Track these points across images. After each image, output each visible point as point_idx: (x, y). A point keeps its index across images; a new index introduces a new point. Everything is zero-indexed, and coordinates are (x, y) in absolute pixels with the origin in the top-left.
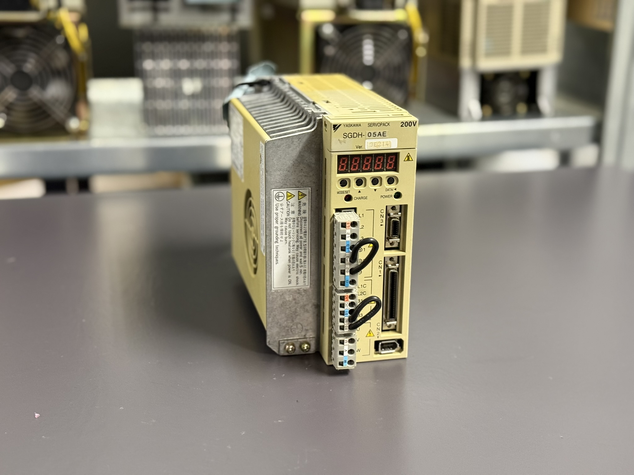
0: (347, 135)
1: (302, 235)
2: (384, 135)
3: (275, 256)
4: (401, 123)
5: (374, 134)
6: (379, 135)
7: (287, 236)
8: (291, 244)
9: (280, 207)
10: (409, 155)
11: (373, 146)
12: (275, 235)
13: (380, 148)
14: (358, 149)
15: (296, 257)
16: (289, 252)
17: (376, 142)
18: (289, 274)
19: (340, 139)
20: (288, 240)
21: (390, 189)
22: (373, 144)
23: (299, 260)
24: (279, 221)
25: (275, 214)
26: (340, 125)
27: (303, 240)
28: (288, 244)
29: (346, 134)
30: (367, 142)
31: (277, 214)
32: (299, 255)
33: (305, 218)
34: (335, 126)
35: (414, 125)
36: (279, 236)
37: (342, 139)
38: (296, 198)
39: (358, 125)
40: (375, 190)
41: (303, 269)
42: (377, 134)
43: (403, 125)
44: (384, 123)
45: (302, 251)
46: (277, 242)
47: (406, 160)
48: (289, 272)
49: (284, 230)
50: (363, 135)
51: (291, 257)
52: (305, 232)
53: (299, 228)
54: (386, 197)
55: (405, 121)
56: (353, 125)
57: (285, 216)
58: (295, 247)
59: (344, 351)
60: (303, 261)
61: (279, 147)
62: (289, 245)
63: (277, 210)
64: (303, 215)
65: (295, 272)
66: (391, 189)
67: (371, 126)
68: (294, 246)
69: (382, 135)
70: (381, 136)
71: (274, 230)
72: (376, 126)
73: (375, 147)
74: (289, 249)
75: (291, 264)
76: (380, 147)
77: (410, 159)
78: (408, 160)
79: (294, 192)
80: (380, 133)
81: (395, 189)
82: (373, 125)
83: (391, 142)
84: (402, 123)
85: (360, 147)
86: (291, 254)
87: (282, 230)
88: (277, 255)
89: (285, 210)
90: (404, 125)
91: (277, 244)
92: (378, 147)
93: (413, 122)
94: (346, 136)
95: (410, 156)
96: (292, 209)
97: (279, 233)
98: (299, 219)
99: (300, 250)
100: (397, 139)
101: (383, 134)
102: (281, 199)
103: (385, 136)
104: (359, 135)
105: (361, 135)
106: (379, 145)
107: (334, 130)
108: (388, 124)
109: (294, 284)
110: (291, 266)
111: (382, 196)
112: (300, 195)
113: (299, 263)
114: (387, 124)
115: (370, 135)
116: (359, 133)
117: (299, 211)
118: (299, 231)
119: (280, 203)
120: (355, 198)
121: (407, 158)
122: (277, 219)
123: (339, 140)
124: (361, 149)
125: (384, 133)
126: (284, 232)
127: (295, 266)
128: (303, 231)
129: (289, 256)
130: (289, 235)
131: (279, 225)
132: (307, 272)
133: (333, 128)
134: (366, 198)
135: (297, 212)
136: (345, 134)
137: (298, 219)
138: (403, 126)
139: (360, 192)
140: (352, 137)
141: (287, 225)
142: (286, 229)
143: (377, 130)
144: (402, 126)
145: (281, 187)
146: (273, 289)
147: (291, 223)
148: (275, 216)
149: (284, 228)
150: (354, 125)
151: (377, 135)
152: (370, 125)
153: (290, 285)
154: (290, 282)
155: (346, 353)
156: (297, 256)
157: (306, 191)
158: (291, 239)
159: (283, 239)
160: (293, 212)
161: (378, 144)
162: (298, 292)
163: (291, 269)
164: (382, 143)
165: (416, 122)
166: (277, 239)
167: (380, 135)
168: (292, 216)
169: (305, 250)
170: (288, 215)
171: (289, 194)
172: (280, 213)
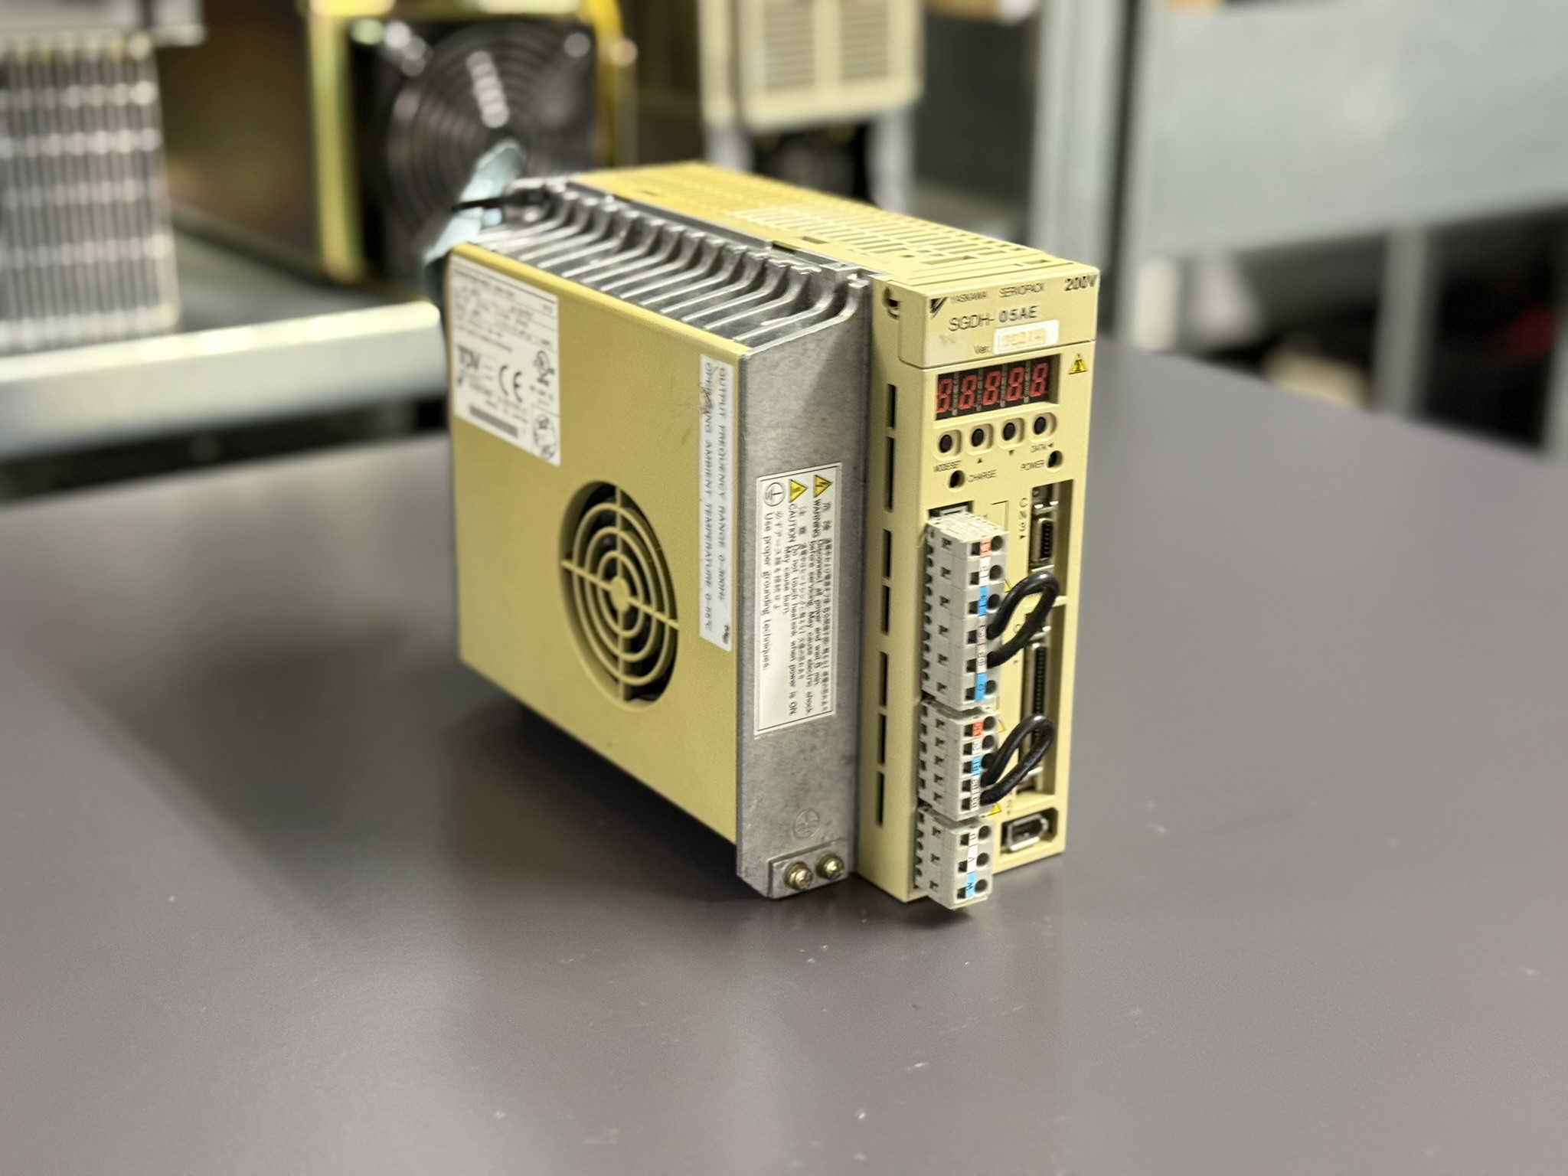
0: (958, 322)
1: (821, 586)
2: (1032, 314)
3: (762, 648)
4: (1067, 281)
5: (1011, 314)
6: (1021, 315)
7: (790, 592)
8: (798, 613)
9: (774, 522)
10: (1078, 359)
11: (1011, 343)
12: (763, 595)
13: (1025, 347)
14: (980, 355)
15: (806, 642)
16: (794, 633)
17: (1016, 332)
18: (792, 690)
19: (943, 334)
20: (791, 602)
21: (1039, 445)
22: (1011, 339)
23: (814, 651)
24: (773, 557)
25: (763, 541)
26: (945, 299)
27: (822, 598)
28: (790, 613)
29: (957, 320)
30: (999, 337)
31: (768, 539)
32: (814, 636)
33: (828, 541)
34: (934, 301)
35: (1091, 285)
36: (772, 596)
37: (948, 333)
38: (810, 492)
39: (980, 295)
40: (1011, 452)
41: (820, 670)
42: (1018, 313)
43: (1070, 287)
44: (1033, 285)
45: (821, 625)
46: (766, 612)
47: (1073, 371)
48: (793, 684)
49: (783, 578)
50: (989, 319)
51: (797, 644)
52: (828, 577)
53: (814, 569)
54: (1033, 465)
55: (1073, 276)
56: (969, 297)
57: (785, 542)
58: (806, 618)
59: (969, 860)
60: (821, 650)
61: (776, 365)
62: (794, 615)
63: (768, 529)
64: (824, 535)
65: (805, 680)
66: (1041, 446)
67: (1008, 294)
68: (803, 615)
69: (1028, 314)
70: (1026, 317)
71: (760, 583)
72: (1018, 294)
73: (1015, 347)
74: (793, 626)
75: (796, 662)
76: (1023, 345)
77: (1081, 368)
78: (1078, 371)
79: (806, 478)
80: (1024, 309)
81: (1050, 445)
82: (1012, 292)
83: (1047, 330)
84: (1069, 282)
85: (983, 350)
86: (796, 638)
87: (778, 580)
88: (766, 646)
89: (786, 527)
90: (1072, 286)
91: (766, 617)
92: (1020, 346)
93: (1089, 277)
94: (956, 324)
95: (1081, 360)
96: (801, 522)
97: (772, 588)
98: (816, 546)
99: (816, 625)
100: (1057, 322)
101: (1031, 312)
102: (777, 498)
103: (1035, 317)
104: (982, 320)
106: (1021, 339)
107: (932, 312)
108: (1042, 286)
109: (801, 712)
110: (797, 668)
111: (1024, 466)
112: (818, 486)
113: (812, 657)
114: (1038, 288)
115: (1003, 317)
116: (981, 315)
117: (816, 525)
118: (815, 576)
119: (775, 509)
120: (971, 478)
121: (1075, 367)
122: (767, 552)
123: (940, 336)
124: (985, 355)
125: (1033, 309)
126: (782, 583)
127: (805, 667)
128: (824, 575)
129: (793, 643)
130: (794, 591)
131: (771, 568)
132: (829, 676)
133: (931, 307)
134: (992, 475)
135: (810, 529)
136: (955, 322)
137: (812, 548)
138: (1071, 289)
139: (980, 461)
140: (968, 326)
141: (790, 565)
142: (787, 575)
143: (1019, 303)
144: (1067, 289)
145: (779, 470)
146: (756, 733)
147: (798, 557)
148: (764, 545)
149: (781, 573)
150: (972, 297)
151: (1018, 316)
152: (1006, 292)
153: (794, 717)
154: (793, 710)
155: (972, 866)
156: (810, 639)
157: (831, 474)
158: (798, 599)
159: (781, 602)
160: (803, 530)
161: (1018, 339)
162: (811, 729)
163: (797, 676)
164: (1028, 335)
165: (1095, 276)
166: (767, 602)
167: (1025, 315)
168: (800, 539)
169: (827, 621)
170: (792, 538)
171: (795, 486)
172: (775, 537)
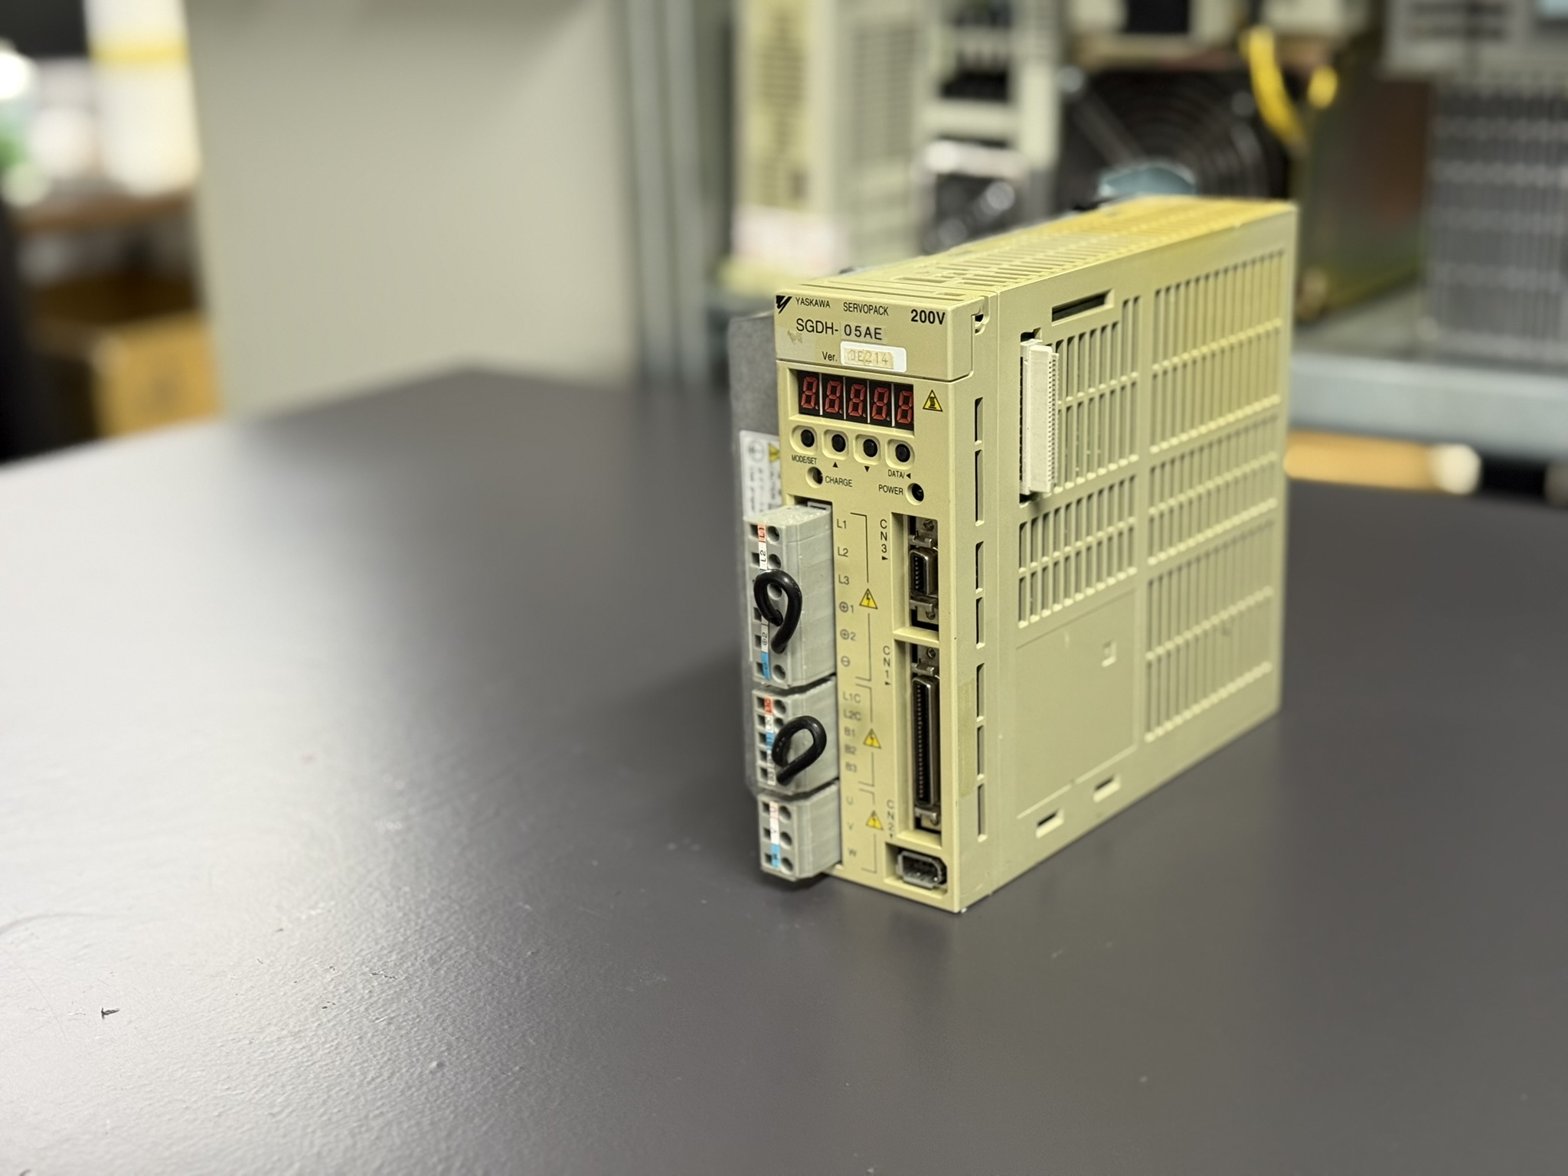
0: (804, 324)
2: (878, 336)
4: (912, 312)
5: (856, 330)
6: (866, 334)
9: (757, 476)
10: (932, 395)
11: (857, 359)
13: (871, 366)
14: (827, 362)
17: (861, 349)
19: (791, 331)
21: (898, 472)
22: (857, 355)
24: (757, 507)
26: (789, 298)
29: (803, 321)
30: (845, 349)
34: (779, 298)
35: (941, 322)
37: (795, 332)
39: (824, 303)
40: (867, 468)
42: (863, 331)
43: (916, 319)
44: (876, 307)
47: (927, 407)
50: (834, 329)
54: (891, 490)
55: (920, 308)
56: (814, 302)
63: (752, 479)
66: (899, 474)
67: (851, 309)
69: (873, 335)
70: (871, 337)
72: (861, 311)
73: (860, 363)
76: (870, 364)
77: (937, 406)
78: (932, 407)
80: (868, 328)
81: (909, 476)
82: (854, 308)
83: (893, 355)
84: (914, 313)
85: (831, 357)
89: (767, 485)
90: (918, 318)
92: (867, 364)
93: (938, 313)
94: (802, 325)
95: (935, 397)
96: (779, 484)
100: (903, 349)
101: (876, 333)
102: (758, 456)
103: (880, 339)
104: (827, 328)
105: (832, 328)
106: (868, 358)
107: (779, 307)
108: (885, 311)
111: (881, 487)
114: (882, 310)
115: (848, 331)
116: (826, 323)
119: (758, 465)
120: (828, 480)
121: (929, 404)
122: (752, 500)
123: (789, 332)
124: (832, 363)
125: (878, 331)
133: (777, 302)
134: (849, 483)
136: (800, 322)
138: (916, 321)
139: (835, 466)
140: (813, 330)
143: (863, 321)
144: (913, 320)
150: (816, 303)
151: (863, 333)
152: (851, 307)
155: (776, 838)
161: (865, 357)
164: (874, 355)
165: (944, 314)
167: (870, 334)
170: (773, 496)
171: (773, 450)
172: (758, 492)
